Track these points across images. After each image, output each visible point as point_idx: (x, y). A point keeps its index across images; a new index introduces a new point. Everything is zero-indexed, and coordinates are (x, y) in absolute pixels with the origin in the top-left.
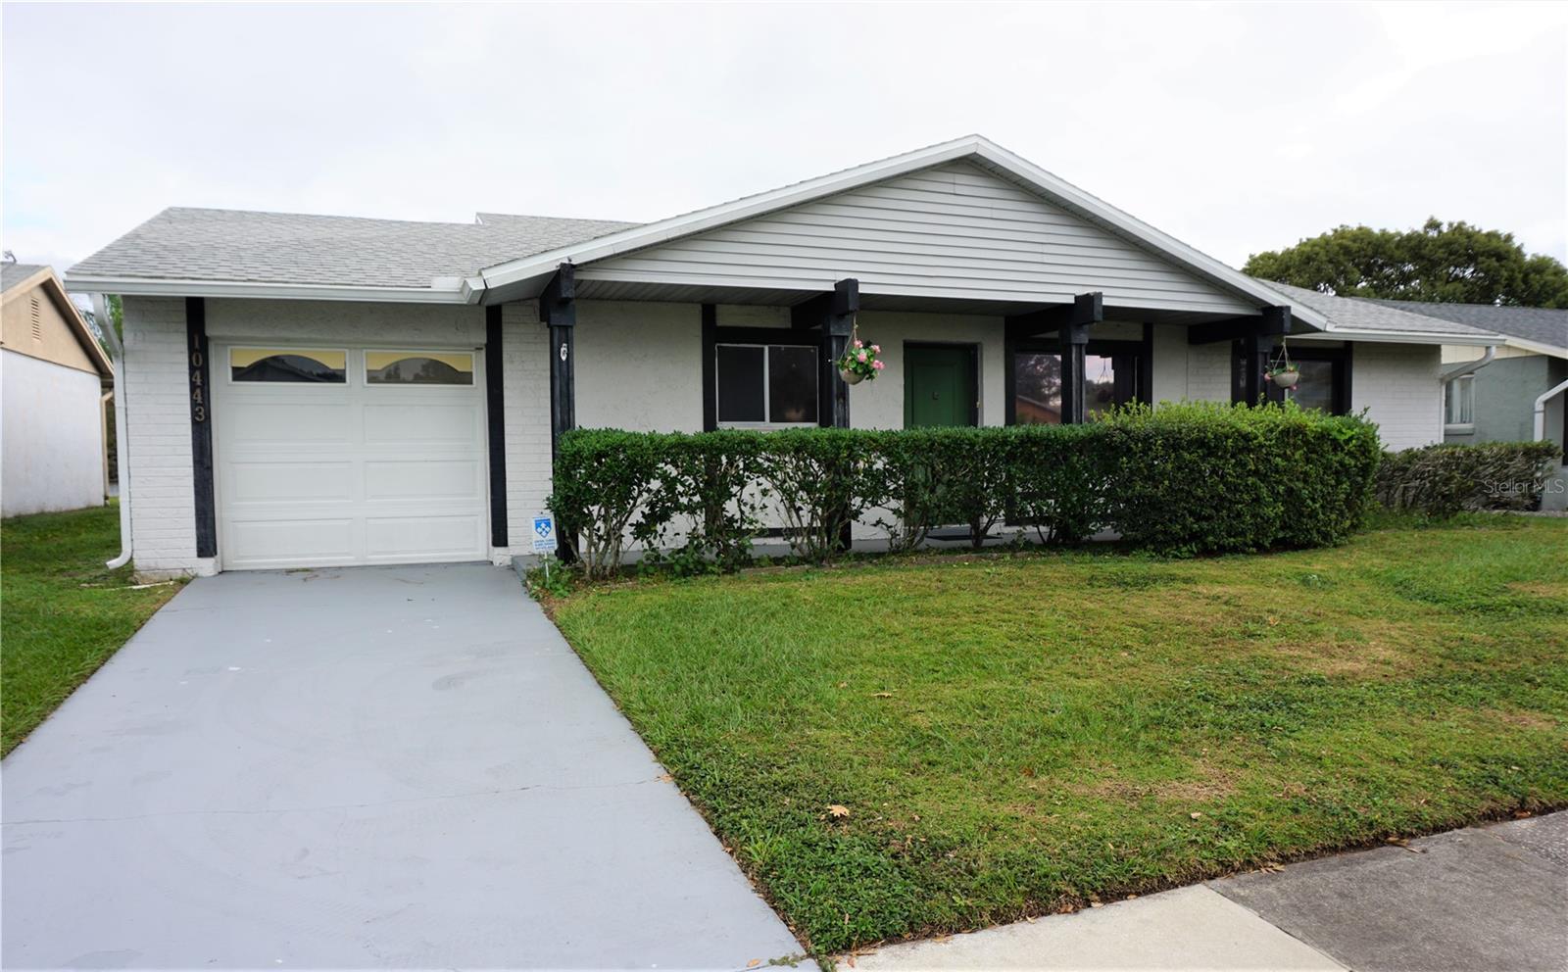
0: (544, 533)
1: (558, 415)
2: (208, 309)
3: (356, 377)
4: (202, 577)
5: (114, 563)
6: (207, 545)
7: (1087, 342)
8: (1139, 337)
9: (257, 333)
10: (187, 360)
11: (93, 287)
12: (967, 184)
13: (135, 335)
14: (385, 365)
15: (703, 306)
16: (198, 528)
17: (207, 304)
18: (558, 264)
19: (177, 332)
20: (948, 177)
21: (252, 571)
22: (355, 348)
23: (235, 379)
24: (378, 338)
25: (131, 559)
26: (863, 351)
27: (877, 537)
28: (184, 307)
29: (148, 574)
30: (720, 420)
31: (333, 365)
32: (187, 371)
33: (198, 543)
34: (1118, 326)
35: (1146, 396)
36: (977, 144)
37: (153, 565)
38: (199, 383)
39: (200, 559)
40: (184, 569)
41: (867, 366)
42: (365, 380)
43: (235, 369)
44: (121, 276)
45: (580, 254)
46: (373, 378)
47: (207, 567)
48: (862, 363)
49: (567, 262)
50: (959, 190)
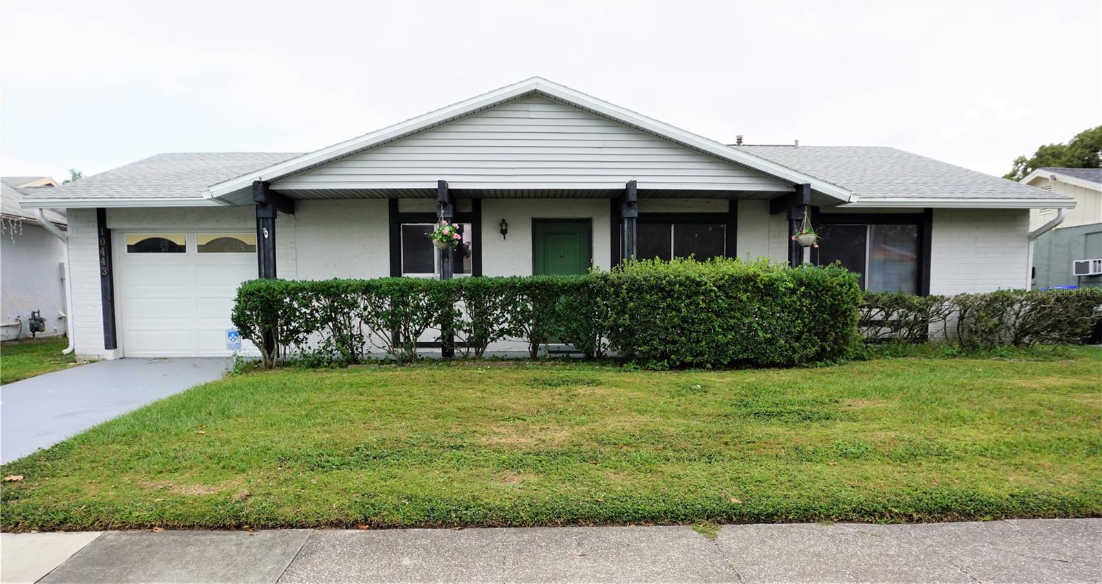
0: (233, 340)
1: (263, 271)
2: (108, 214)
3: (192, 249)
4: (107, 360)
5: (65, 351)
6: (111, 342)
7: (636, 215)
8: (726, 210)
9: (133, 226)
10: (98, 242)
11: (34, 205)
12: (537, 111)
13: (73, 229)
14: (207, 242)
15: (390, 200)
16: (105, 333)
17: (107, 211)
18: (253, 181)
19: (93, 226)
20: (524, 107)
21: (137, 358)
22: (190, 233)
23: (129, 251)
24: (197, 227)
25: (74, 350)
26: (447, 227)
27: (512, 350)
28: (96, 213)
29: (82, 357)
30: (404, 272)
31: (179, 243)
32: (98, 248)
33: (105, 341)
34: (707, 202)
35: (732, 253)
36: (537, 83)
37: (84, 353)
38: (104, 254)
39: (107, 351)
40: (99, 356)
41: (449, 237)
42: (196, 251)
43: (129, 246)
44: (49, 198)
45: (266, 175)
46: (202, 249)
47: (110, 354)
48: (446, 235)
49: (259, 180)
50: (532, 115)
